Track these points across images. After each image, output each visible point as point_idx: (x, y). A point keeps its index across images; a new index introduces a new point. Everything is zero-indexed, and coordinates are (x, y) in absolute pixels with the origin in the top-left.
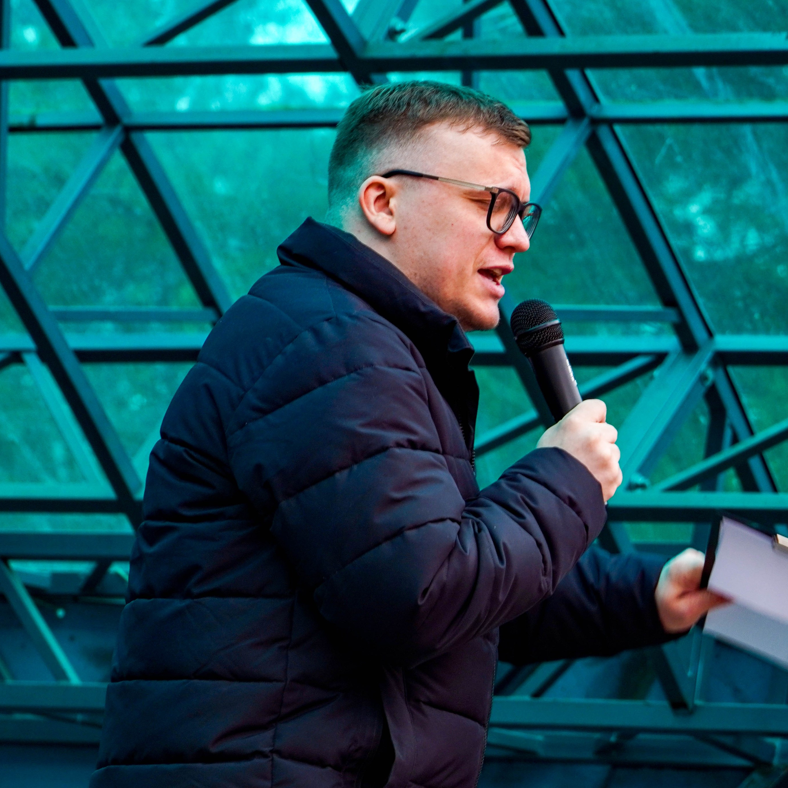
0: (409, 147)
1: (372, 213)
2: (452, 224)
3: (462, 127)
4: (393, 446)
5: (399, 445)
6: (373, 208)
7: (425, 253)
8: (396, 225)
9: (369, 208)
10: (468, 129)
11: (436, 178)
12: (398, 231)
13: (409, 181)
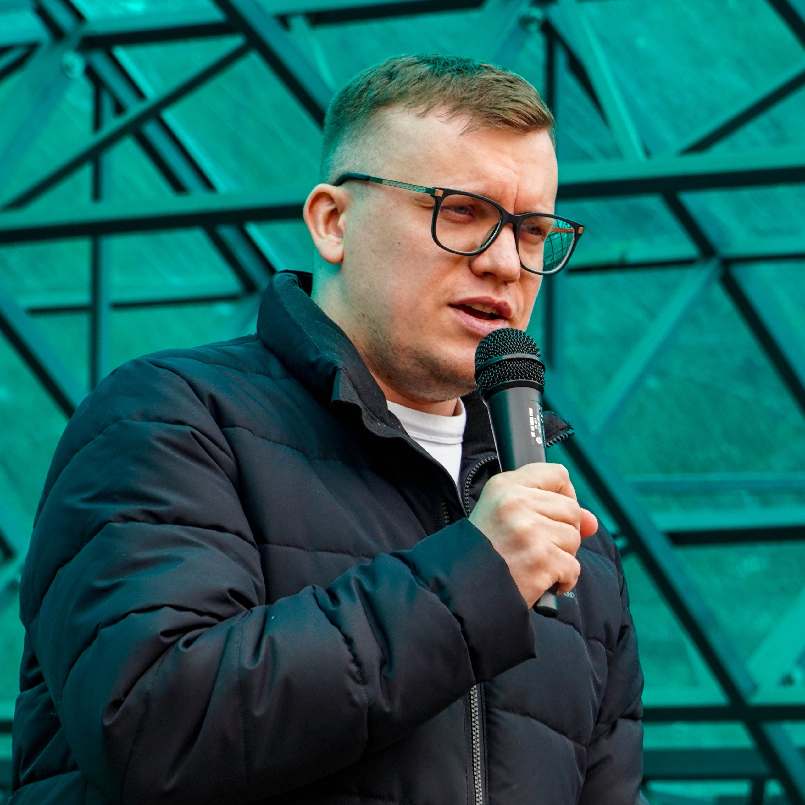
0: (361, 141)
1: (320, 236)
2: (399, 243)
3: (422, 109)
4: (113, 520)
5: (127, 518)
6: (321, 227)
7: (370, 285)
8: (343, 250)
9: (316, 228)
10: (428, 110)
11: (379, 181)
12: (345, 258)
13: (357, 187)
